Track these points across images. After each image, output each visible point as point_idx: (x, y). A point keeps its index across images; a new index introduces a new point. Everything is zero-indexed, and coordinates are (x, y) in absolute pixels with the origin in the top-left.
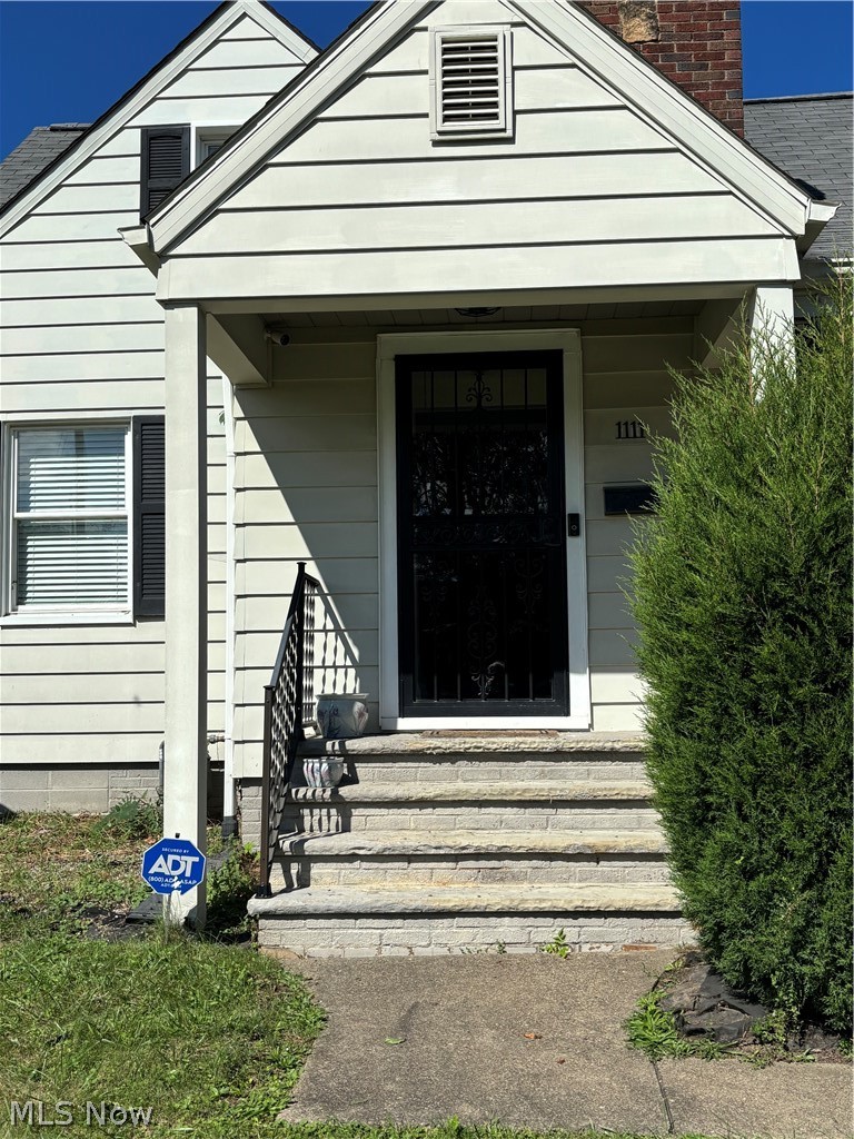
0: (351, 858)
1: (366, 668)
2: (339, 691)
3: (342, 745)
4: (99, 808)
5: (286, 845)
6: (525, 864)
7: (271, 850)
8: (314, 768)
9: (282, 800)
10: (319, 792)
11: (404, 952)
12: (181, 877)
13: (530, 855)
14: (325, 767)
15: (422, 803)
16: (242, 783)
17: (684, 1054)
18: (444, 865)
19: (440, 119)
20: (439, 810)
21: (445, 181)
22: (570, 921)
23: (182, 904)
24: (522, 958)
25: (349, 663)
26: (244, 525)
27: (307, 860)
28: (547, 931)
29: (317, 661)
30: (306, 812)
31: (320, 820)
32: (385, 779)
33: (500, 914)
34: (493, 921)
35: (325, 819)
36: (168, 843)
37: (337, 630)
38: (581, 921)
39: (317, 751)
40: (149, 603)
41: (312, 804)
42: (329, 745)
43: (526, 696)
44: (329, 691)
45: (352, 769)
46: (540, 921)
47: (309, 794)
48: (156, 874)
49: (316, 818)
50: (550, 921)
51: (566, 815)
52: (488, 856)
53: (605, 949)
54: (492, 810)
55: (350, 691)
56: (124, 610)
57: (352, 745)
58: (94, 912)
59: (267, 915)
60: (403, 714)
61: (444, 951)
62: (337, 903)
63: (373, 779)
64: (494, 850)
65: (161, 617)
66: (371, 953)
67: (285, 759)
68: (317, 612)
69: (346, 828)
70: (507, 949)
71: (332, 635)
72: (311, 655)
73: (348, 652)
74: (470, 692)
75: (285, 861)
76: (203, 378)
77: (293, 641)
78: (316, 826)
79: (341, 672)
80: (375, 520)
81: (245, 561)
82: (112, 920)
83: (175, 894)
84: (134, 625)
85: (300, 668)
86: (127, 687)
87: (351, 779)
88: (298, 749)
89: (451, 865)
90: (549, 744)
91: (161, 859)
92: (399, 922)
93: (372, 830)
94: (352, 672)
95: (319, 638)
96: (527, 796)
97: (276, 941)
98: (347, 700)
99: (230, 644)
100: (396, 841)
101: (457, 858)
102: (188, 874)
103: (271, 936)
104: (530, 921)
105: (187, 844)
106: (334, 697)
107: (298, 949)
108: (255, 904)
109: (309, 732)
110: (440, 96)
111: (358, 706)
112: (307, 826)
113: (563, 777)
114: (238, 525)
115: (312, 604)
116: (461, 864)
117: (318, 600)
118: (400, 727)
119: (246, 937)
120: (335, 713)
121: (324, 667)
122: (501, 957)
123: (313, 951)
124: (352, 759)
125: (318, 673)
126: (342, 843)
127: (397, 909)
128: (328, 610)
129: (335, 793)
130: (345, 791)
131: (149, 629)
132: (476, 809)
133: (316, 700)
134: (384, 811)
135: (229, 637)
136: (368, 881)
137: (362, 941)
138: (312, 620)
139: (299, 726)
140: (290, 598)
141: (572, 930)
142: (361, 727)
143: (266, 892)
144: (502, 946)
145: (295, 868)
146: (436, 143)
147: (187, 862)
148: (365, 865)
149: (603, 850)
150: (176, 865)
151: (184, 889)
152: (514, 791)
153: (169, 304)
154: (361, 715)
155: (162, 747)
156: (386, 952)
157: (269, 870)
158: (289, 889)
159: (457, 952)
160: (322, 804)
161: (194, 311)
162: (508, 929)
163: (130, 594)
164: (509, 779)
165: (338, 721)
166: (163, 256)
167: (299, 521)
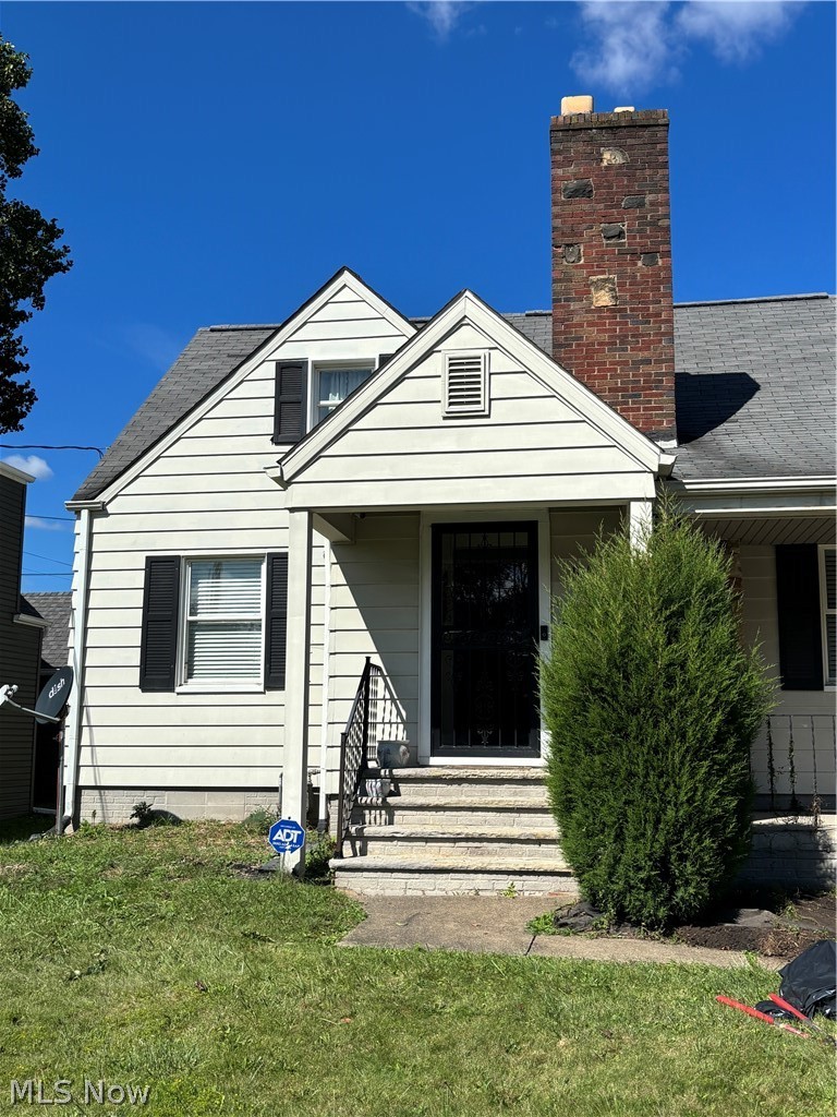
0: (392, 839)
1: (410, 724)
2: (393, 739)
3: (391, 772)
4: (237, 818)
5: (353, 830)
6: (496, 845)
7: (344, 832)
8: (372, 785)
9: (352, 803)
10: (375, 800)
11: (420, 893)
12: (291, 842)
13: (499, 840)
14: (379, 784)
15: (437, 808)
16: (330, 798)
17: (554, 934)
18: (447, 844)
19: (447, 404)
20: (447, 813)
21: (450, 439)
22: (518, 877)
23: (291, 860)
24: (488, 898)
25: (399, 721)
26: (335, 631)
27: (366, 839)
28: (504, 883)
29: (379, 719)
30: (367, 812)
31: (375, 818)
32: (417, 794)
33: (476, 872)
34: (472, 876)
35: (378, 816)
36: (284, 822)
37: (392, 699)
38: (524, 877)
39: (375, 774)
40: (275, 679)
41: (371, 807)
42: (382, 772)
43: (513, 744)
44: (386, 738)
45: (397, 787)
46: (500, 877)
47: (368, 801)
48: (277, 841)
49: (373, 816)
50: (505, 877)
51: (525, 817)
52: (473, 839)
53: (537, 894)
54: (480, 813)
55: (399, 739)
56: (258, 682)
57: (395, 772)
58: (240, 867)
59: (341, 869)
60: (433, 755)
61: (443, 893)
62: (380, 863)
63: (409, 794)
64: (477, 836)
65: (283, 688)
66: (400, 893)
67: (355, 779)
68: (379, 687)
69: (391, 823)
70: (480, 893)
71: (389, 702)
72: (375, 715)
73: (399, 713)
74: (477, 741)
75: (353, 840)
76: (310, 547)
77: (361, 705)
78: (373, 821)
79: (394, 726)
80: (417, 628)
81: (335, 654)
82: (249, 871)
83: (288, 852)
84: (264, 693)
85: (366, 723)
86: (259, 736)
87: (397, 793)
88: (364, 773)
89: (452, 844)
90: (519, 774)
91: (280, 832)
92: (417, 875)
93: (406, 823)
94: (401, 726)
95: (380, 704)
96: (501, 805)
97: (345, 884)
98: (397, 744)
99: (325, 707)
100: (419, 830)
101: (455, 840)
102: (295, 841)
103: (343, 881)
104: (494, 876)
105: (295, 823)
106: (389, 742)
107: (358, 890)
108: (333, 863)
109: (372, 765)
110: (447, 391)
111: (403, 748)
112: (367, 821)
113: (528, 795)
114: (331, 631)
115: (376, 683)
116: (457, 844)
117: (380, 680)
118: (431, 764)
119: (328, 882)
120: (388, 752)
121: (384, 723)
122: (476, 896)
123: (365, 891)
124: (397, 781)
125: (380, 727)
126: (387, 830)
127: (416, 867)
128: (387, 686)
129: (384, 800)
130: (390, 800)
131: (274, 696)
132: (470, 813)
133: (377, 745)
134: (414, 813)
135: (325, 702)
136: (402, 853)
137: (395, 886)
138: (376, 693)
139: (365, 760)
140: (360, 679)
141: (518, 882)
142: (404, 762)
143: (340, 855)
144: (477, 891)
145: (358, 845)
146: (445, 418)
147: (295, 834)
148: (400, 843)
149: (542, 837)
150: (288, 836)
151: (293, 850)
152: (493, 802)
153: (292, 510)
154: (404, 754)
155: (281, 776)
156: (409, 893)
157: (342, 844)
158: (355, 855)
159: (450, 894)
160: (376, 807)
161: (306, 514)
162: (480, 881)
163: (262, 671)
164: (494, 796)
165: (390, 757)
166: (289, 483)
167: (369, 629)
